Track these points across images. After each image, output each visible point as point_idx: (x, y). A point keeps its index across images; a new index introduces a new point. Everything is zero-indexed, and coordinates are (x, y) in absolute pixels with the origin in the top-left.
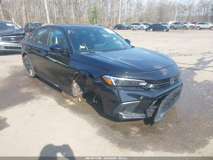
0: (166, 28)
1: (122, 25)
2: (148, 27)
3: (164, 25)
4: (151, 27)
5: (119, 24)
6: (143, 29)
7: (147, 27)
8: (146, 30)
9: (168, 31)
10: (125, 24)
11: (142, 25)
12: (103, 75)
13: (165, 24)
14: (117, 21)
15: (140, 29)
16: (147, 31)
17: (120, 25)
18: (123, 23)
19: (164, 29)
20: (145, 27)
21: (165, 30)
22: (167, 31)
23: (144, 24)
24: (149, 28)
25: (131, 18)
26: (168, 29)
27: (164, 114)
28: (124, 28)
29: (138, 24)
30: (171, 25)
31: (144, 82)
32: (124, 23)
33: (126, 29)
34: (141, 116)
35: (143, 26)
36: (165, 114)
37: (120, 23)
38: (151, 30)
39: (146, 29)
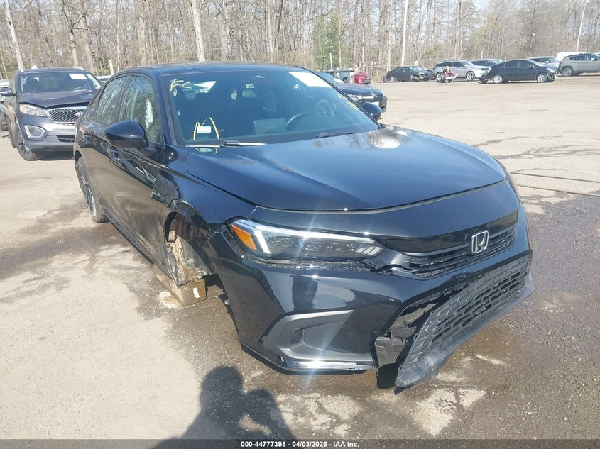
0: (543, 71)
1: (409, 68)
2: (488, 71)
3: (540, 65)
4: (495, 71)
5: (402, 66)
6: (474, 79)
7: (484, 72)
8: (483, 80)
9: (551, 81)
10: (420, 66)
11: (470, 66)
12: (232, 220)
13: (543, 60)
14: (396, 58)
15: (464, 78)
16: (485, 83)
17: (405, 68)
18: (414, 63)
19: (538, 74)
20: (479, 72)
21: (541, 78)
22: (548, 81)
23: (477, 63)
24: (491, 75)
25: (437, 48)
26: (552, 75)
27: (442, 356)
28: (416, 78)
29: (457, 64)
30: (560, 63)
31: (371, 245)
32: (416, 63)
33: (421, 80)
34: (358, 363)
35: (472, 70)
36: (445, 356)
37: (405, 64)
38: (497, 79)
39: (480, 79)
